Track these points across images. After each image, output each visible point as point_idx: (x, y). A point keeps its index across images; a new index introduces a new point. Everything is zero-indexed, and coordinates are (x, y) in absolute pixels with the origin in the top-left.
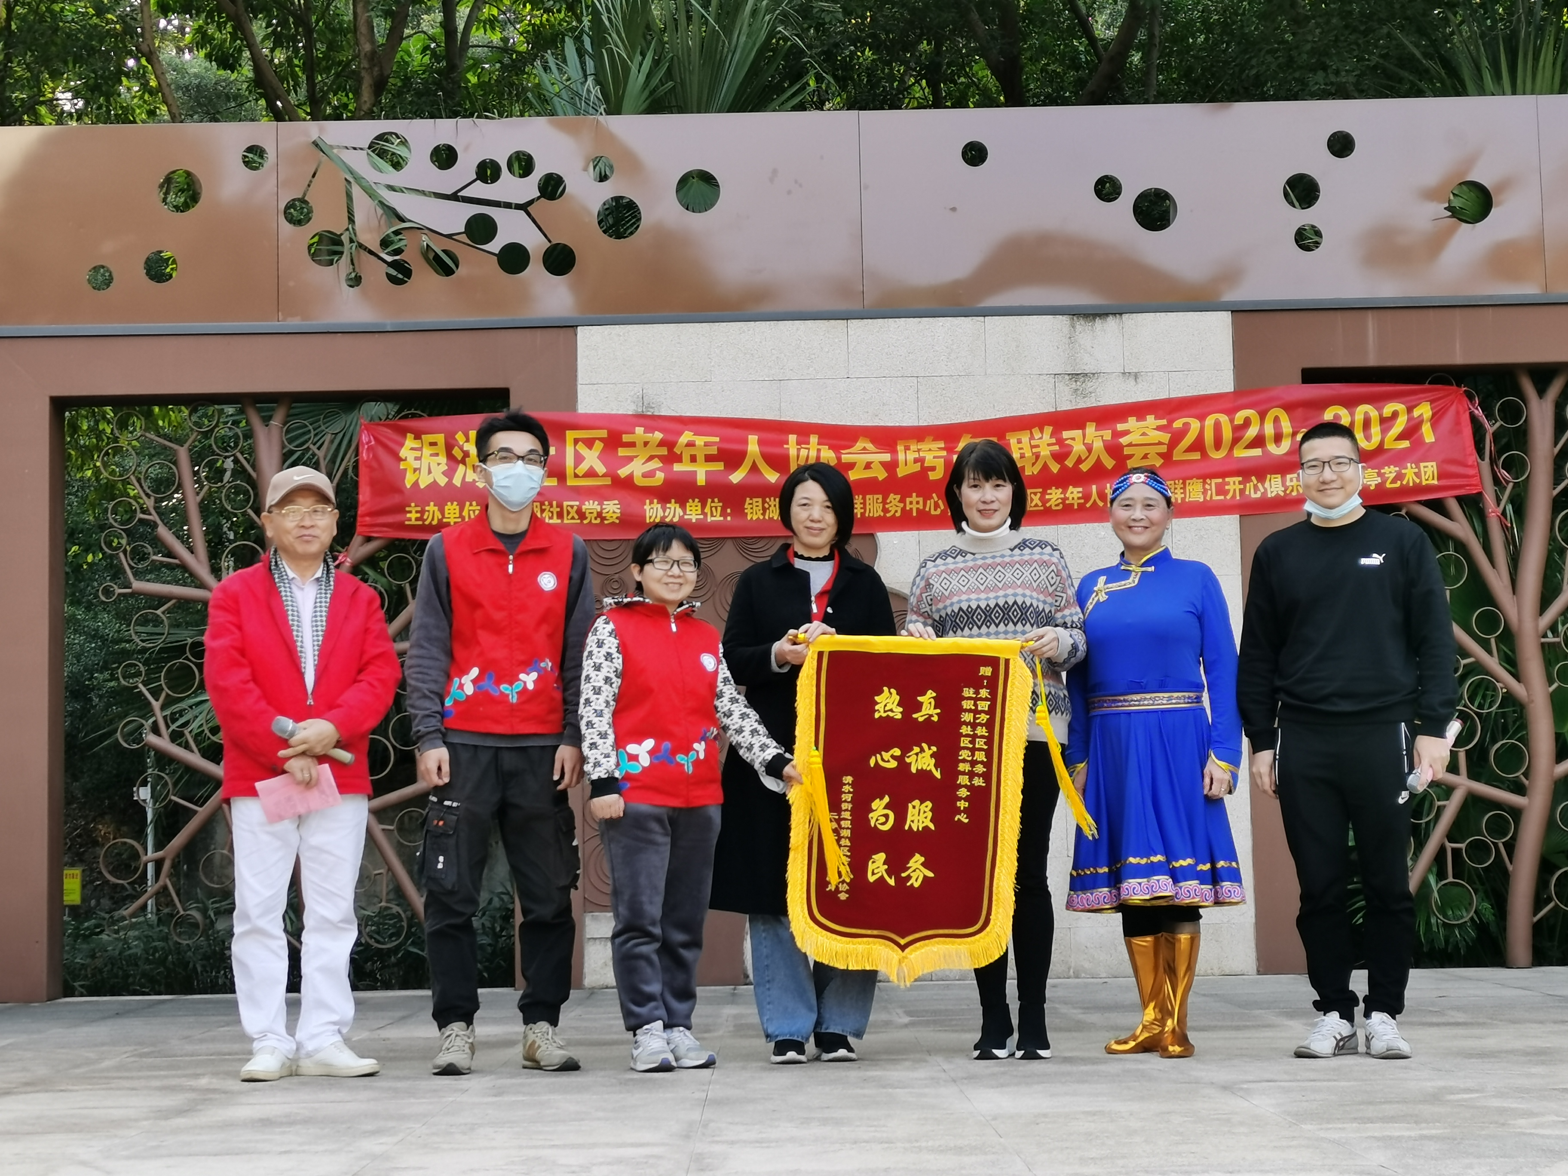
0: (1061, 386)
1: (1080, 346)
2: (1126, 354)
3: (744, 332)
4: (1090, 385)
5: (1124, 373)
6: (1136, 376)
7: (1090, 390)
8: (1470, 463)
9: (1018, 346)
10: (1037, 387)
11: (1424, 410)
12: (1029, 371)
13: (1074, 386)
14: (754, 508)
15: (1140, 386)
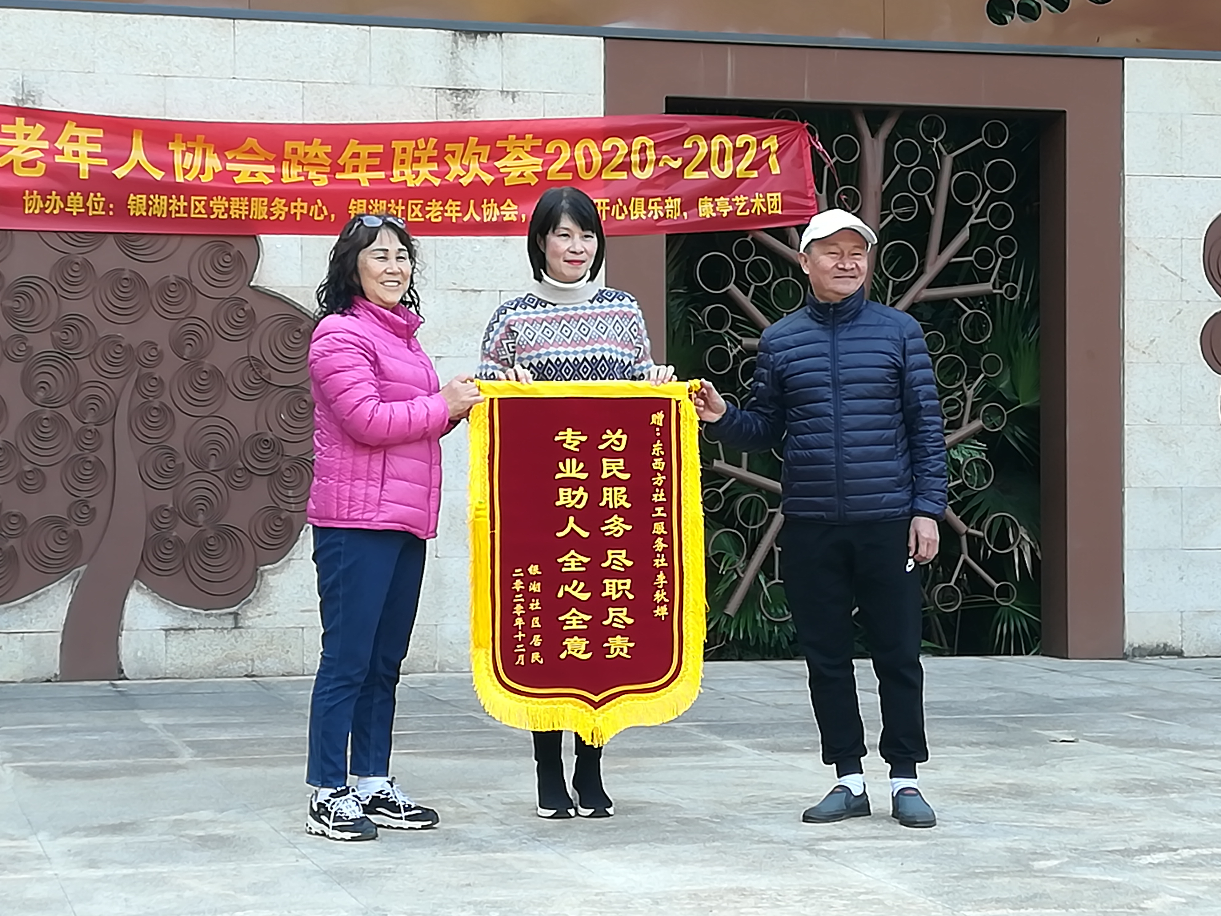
0: (442, 100)
1: (461, 61)
2: (505, 72)
3: (129, 24)
4: (470, 101)
5: (502, 92)
6: (514, 95)
7: (471, 106)
8: (810, 195)
9: (402, 58)
10: (419, 99)
11: (772, 143)
12: (412, 84)
13: (455, 101)
14: (138, 205)
15: (516, 104)
